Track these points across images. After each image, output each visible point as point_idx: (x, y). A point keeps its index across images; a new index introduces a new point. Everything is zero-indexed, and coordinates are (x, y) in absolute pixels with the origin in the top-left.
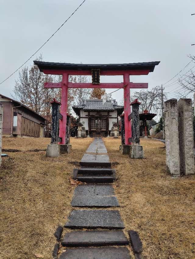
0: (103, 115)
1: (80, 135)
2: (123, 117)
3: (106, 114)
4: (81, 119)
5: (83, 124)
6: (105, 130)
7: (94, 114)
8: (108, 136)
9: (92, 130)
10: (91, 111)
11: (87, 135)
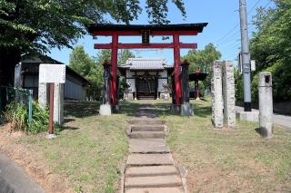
0: (151, 74)
1: (127, 98)
2: (173, 77)
4: (127, 80)
6: (154, 91)
8: (158, 98)
9: (139, 92)
10: (138, 71)
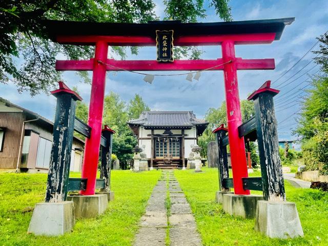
0: (174, 133)
1: (138, 167)
3: (179, 132)
4: (140, 141)
5: (143, 149)
6: (178, 158)
7: (161, 132)
8: (184, 168)
9: (157, 158)
10: (156, 129)
11: (149, 166)
